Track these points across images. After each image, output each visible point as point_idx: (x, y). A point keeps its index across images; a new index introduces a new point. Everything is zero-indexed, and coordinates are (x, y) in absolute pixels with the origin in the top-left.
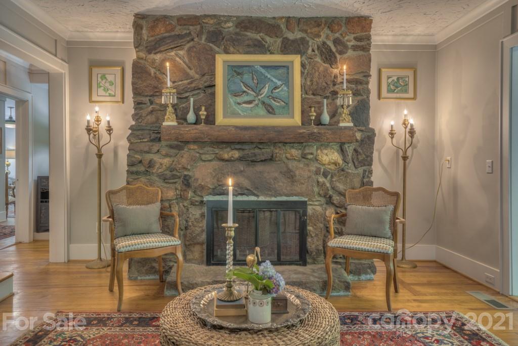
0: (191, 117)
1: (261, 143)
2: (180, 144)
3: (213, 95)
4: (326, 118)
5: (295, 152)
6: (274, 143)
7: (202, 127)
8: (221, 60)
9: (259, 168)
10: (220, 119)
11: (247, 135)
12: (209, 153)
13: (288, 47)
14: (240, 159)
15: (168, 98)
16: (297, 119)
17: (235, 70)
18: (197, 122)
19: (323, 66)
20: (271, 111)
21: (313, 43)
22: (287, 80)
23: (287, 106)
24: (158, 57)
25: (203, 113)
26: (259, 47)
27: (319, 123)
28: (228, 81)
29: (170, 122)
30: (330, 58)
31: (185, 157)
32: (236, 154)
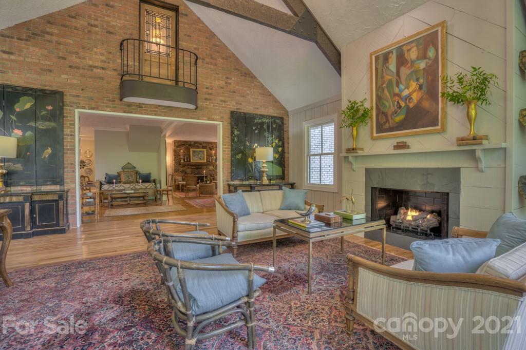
0: (186, 160)
1: (199, 165)
2: (184, 166)
3: (190, 156)
4: (210, 161)
5: (205, 167)
6: (202, 165)
7: (188, 162)
8: (191, 150)
9: (199, 170)
10: (191, 161)
11: (197, 164)
12: (190, 167)
13: (203, 147)
14: (195, 168)
15: (182, 157)
16: (205, 161)
17: (194, 152)
18: (187, 161)
19: (210, 151)
20: (201, 159)
21: (208, 147)
22: (204, 154)
23: (204, 159)
24: (179, 148)
25: (188, 160)
26: (198, 147)
27: (209, 161)
28: (193, 154)
29: (182, 161)
30: (211, 150)
31: (185, 168)
32: (194, 167)
